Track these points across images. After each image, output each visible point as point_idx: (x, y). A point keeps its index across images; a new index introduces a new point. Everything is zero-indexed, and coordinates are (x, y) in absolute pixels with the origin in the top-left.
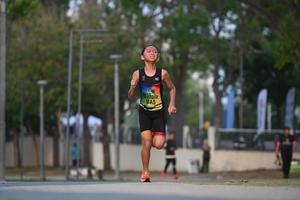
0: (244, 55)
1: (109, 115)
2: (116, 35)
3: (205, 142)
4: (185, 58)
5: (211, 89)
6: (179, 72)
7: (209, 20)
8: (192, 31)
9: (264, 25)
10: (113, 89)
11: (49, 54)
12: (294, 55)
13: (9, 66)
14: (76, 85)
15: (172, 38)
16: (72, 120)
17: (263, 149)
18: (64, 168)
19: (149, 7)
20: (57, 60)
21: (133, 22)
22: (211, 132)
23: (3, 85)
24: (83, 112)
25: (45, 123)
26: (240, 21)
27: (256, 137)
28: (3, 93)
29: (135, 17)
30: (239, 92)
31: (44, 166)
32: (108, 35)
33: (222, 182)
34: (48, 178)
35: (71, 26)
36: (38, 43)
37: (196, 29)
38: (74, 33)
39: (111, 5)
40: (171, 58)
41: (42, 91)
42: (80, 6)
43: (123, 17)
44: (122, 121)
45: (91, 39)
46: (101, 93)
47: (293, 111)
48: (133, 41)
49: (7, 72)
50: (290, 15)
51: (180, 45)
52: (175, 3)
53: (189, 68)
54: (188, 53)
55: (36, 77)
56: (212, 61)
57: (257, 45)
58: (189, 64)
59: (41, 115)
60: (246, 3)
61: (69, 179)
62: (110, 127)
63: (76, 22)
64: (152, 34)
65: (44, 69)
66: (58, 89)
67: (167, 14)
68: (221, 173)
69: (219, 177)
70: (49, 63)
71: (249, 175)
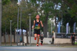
0: (63, 14)
1: (28, 29)
2: (30, 9)
3: (53, 36)
4: (48, 15)
5: (54, 23)
6: (46, 18)
7: (54, 5)
8: (49, 8)
9: (68, 6)
10: (29, 23)
11: (13, 13)
12: (76, 14)
13: (2, 17)
14: (19, 22)
15: (44, 10)
16: (19, 31)
17: (68, 38)
18: (16, 43)
19: (38, 2)
20: (15, 15)
21: (34, 6)
22: (54, 33)
23: (1, 22)
24: (21, 29)
25: (12, 31)
26: (62, 5)
27: (66, 35)
28: (1, 23)
29: (35, 4)
30: (62, 23)
31: (11, 42)
32: (28, 9)
33: (57, 46)
34: (12, 45)
35: (18, 7)
36: (10, 11)
37: (50, 7)
38: (19, 8)
39: (29, 1)
40: (44, 15)
41: (11, 23)
42: (21, 1)
43: (32, 4)
44: (31, 31)
45: (23, 10)
46: (26, 23)
47: (75, 28)
48: (34, 10)
49: (2, 18)
50: (75, 4)
51: (46, 11)
52: (45, 1)
53: (49, 17)
54: (48, 13)
55: (9, 20)
56: (54, 15)
57: (66, 11)
58: (49, 16)
59: (11, 29)
60: (63, 1)
61: (18, 46)
62: (28, 32)
63: (20, 6)
64: (39, 8)
65: (11, 18)
66: (15, 23)
67: (43, 3)
68: (57, 44)
69: (56, 45)
70: (13, 16)
71: (64, 44)
